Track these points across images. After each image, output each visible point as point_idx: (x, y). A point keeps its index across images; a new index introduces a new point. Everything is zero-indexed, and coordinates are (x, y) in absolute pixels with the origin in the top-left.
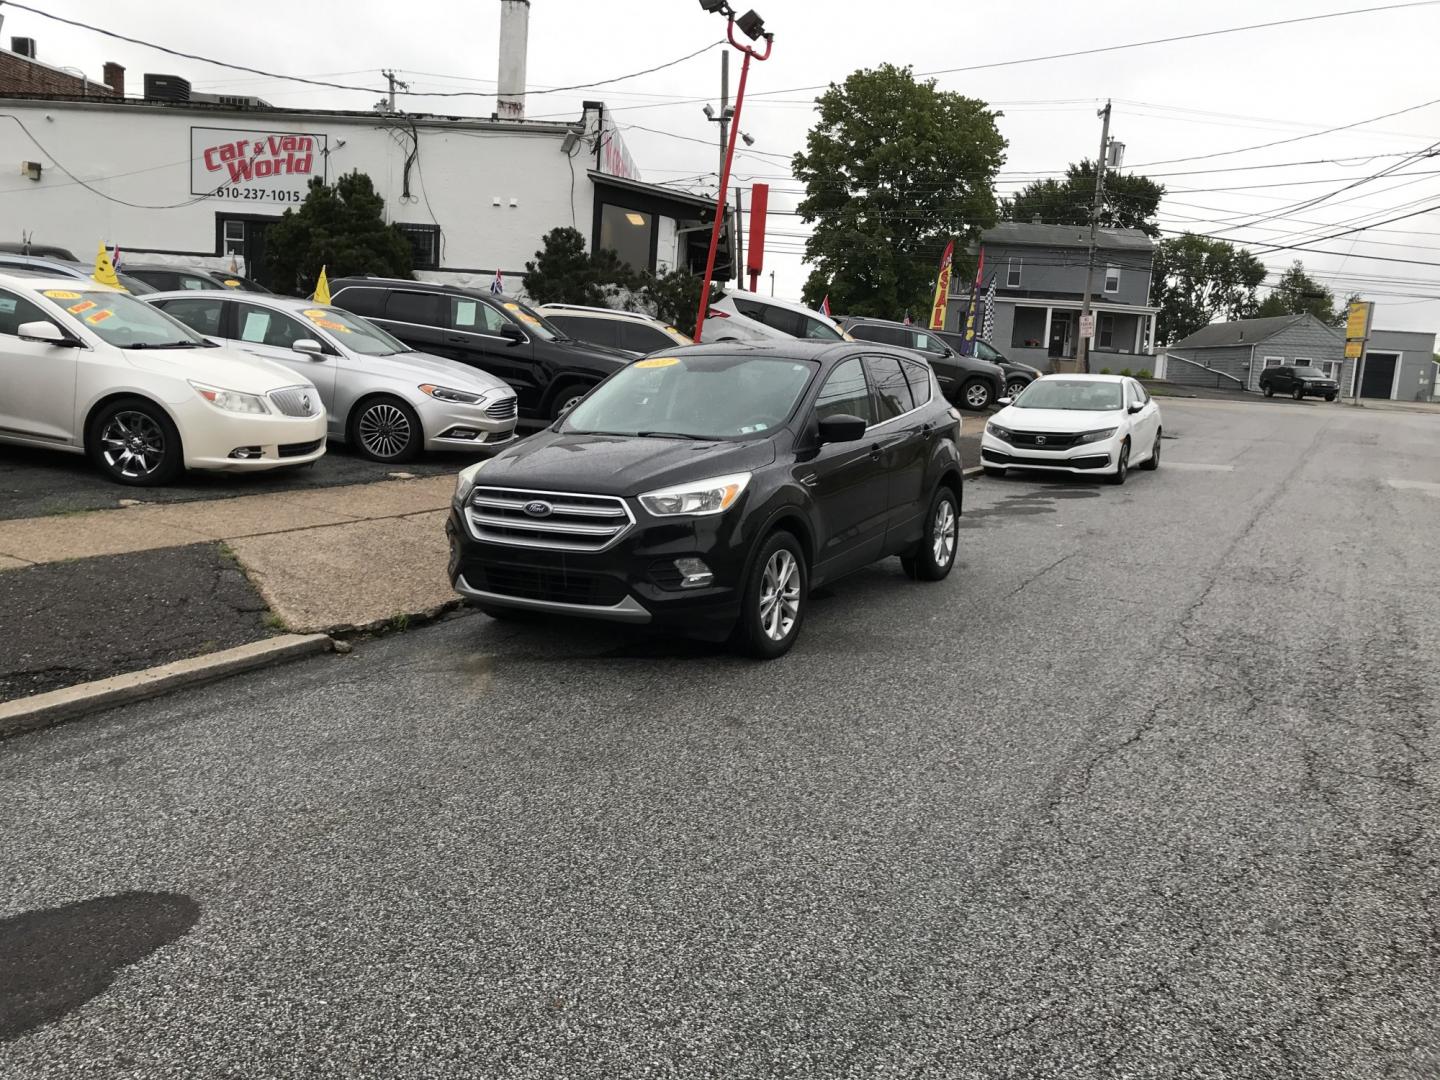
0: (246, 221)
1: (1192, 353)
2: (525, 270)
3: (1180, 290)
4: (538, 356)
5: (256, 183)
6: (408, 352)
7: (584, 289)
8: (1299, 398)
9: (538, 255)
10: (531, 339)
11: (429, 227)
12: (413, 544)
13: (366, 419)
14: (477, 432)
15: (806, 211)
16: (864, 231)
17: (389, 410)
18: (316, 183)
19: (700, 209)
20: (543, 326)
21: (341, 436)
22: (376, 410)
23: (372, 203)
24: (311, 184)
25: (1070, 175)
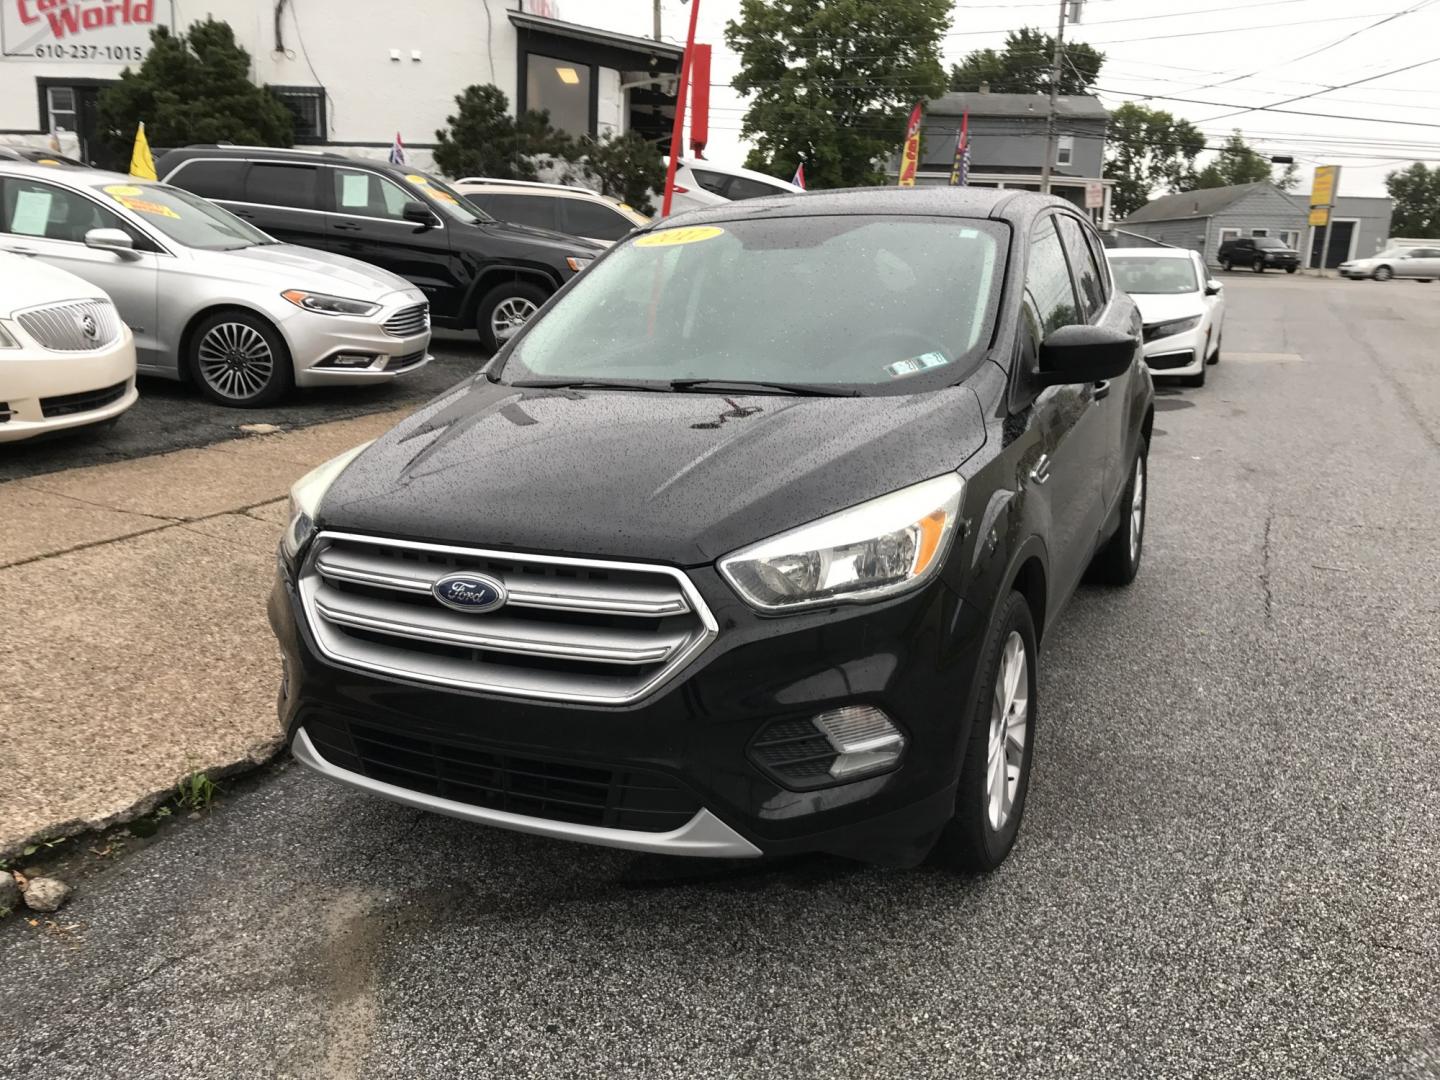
0: (74, 87)
1: (1143, 228)
2: (435, 141)
3: (1119, 163)
4: (455, 245)
5: (85, 37)
6: (271, 243)
7: (508, 162)
8: (1261, 272)
9: (451, 120)
10: (445, 221)
11: (312, 90)
12: (253, 572)
13: (207, 344)
14: (372, 357)
15: (741, 84)
16: (804, 104)
17: (240, 330)
18: (161, 34)
19: (648, 57)
20: (461, 205)
21: (172, 370)
22: (220, 331)
23: (235, 58)
24: (153, 36)
25: (1008, 43)
